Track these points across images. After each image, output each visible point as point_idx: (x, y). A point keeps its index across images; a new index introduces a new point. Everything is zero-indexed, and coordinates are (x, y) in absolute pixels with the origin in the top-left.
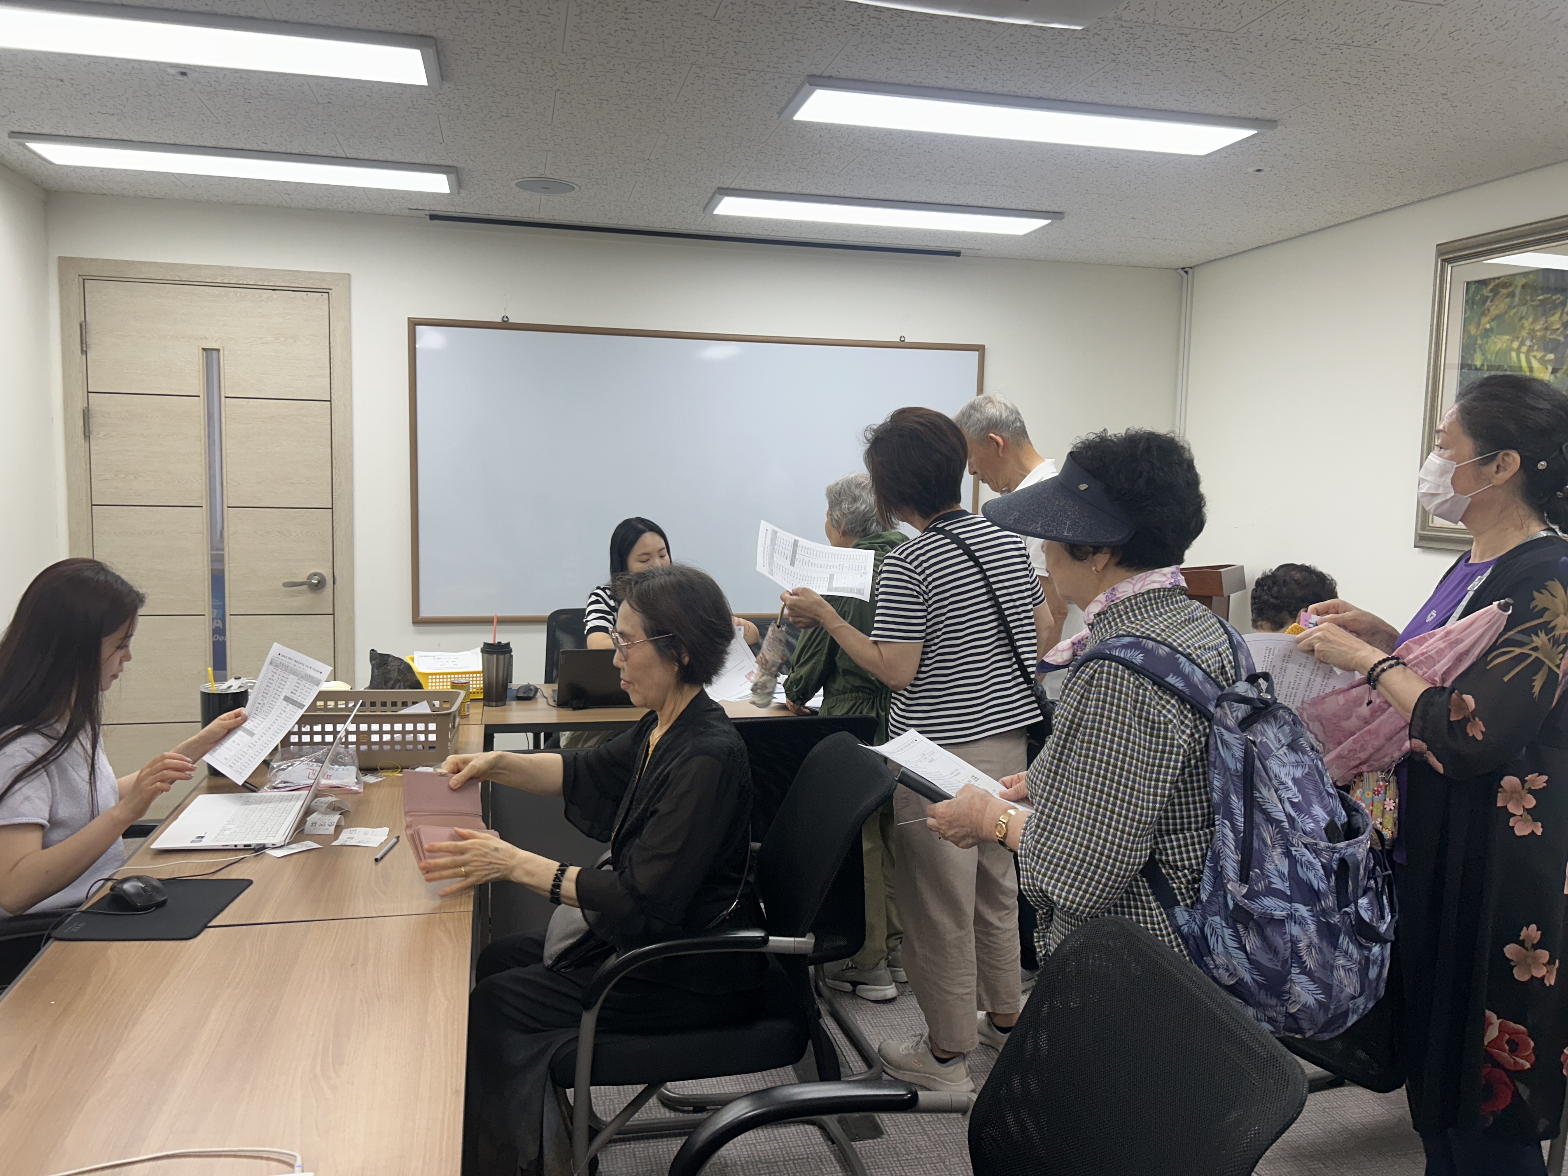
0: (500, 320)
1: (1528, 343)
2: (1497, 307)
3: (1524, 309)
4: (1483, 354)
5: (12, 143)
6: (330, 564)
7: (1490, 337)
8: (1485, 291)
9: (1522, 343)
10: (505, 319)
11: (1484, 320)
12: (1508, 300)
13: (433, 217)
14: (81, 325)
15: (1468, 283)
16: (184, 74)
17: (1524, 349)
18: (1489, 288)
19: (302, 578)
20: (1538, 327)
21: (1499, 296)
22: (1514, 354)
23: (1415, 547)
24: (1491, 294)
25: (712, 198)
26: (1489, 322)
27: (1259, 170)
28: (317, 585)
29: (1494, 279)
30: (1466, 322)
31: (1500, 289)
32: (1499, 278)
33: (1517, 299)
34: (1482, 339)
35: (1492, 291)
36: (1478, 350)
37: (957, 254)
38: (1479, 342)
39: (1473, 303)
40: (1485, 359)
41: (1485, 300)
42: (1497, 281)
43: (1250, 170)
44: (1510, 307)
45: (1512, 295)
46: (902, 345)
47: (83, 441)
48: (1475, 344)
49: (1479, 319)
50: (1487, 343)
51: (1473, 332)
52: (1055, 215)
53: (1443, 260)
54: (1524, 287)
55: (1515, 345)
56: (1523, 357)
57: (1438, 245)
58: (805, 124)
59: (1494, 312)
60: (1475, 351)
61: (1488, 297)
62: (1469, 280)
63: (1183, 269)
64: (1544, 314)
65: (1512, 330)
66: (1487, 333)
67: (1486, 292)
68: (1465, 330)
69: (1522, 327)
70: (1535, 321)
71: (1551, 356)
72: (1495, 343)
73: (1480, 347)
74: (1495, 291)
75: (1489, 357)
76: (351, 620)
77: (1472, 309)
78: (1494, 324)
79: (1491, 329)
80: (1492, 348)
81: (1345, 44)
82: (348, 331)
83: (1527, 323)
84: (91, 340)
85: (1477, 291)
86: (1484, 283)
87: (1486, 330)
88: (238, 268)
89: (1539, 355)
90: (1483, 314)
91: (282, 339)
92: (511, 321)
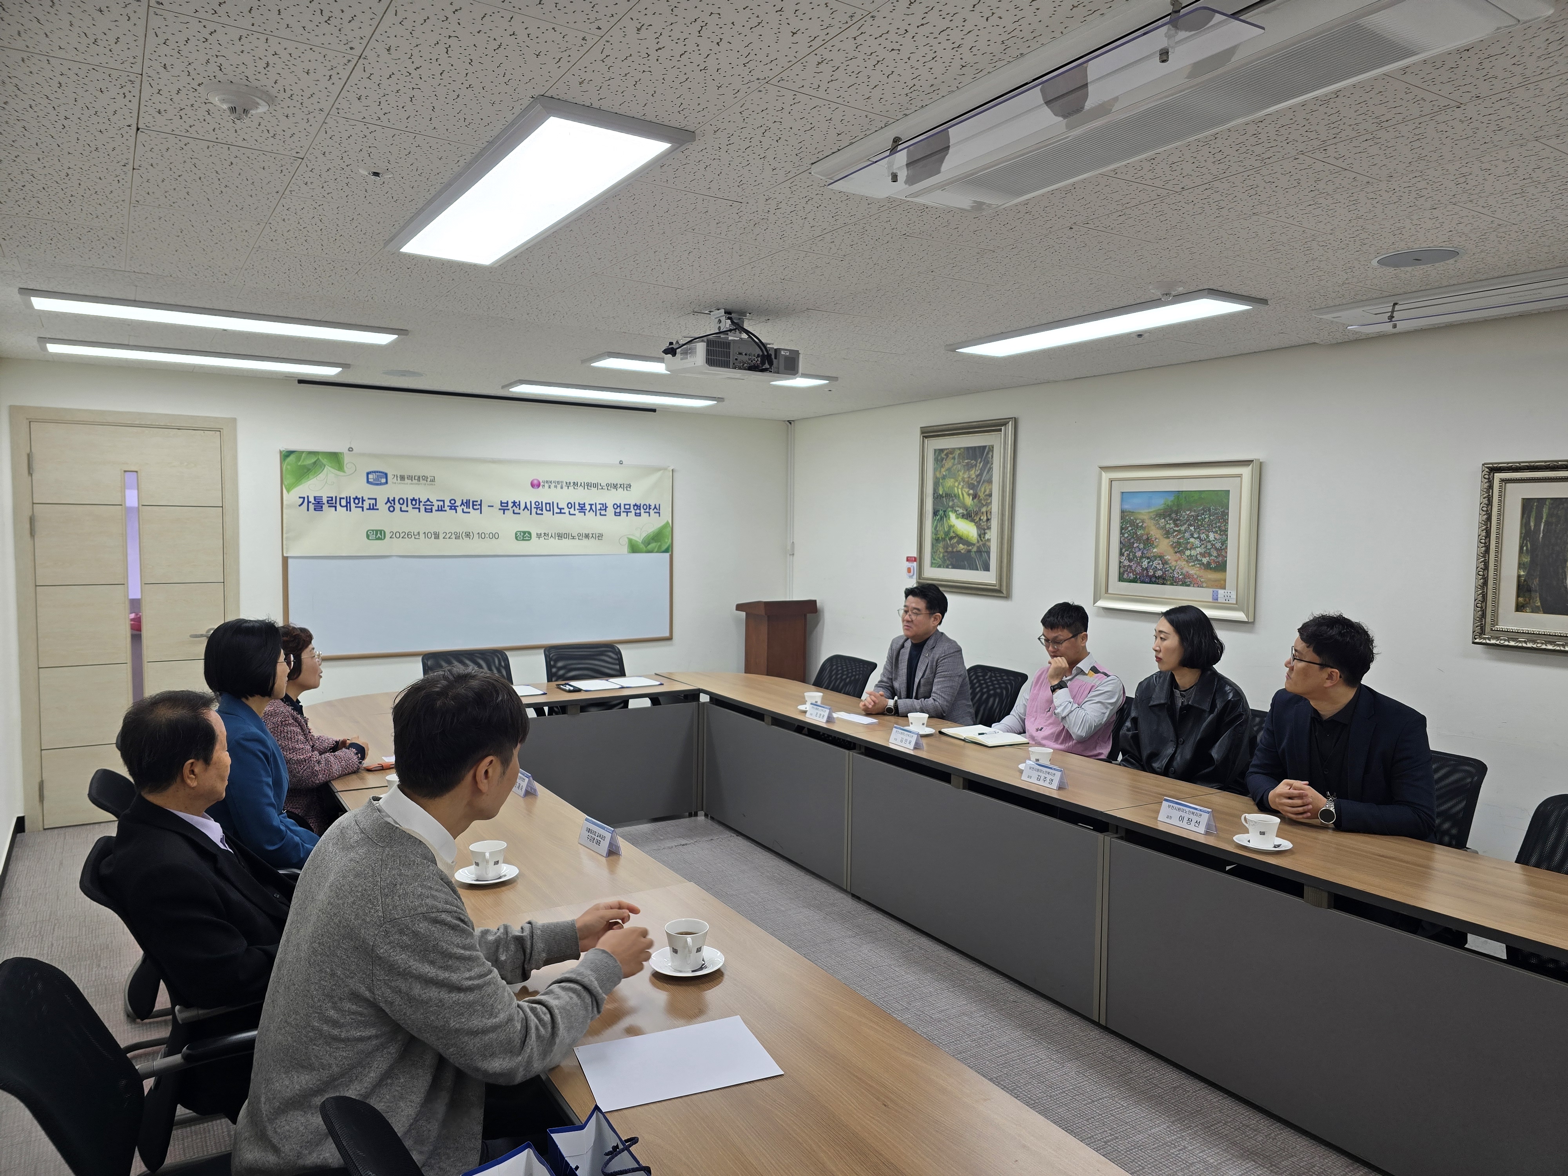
1: (962, 484)
2: (948, 464)
3: (959, 466)
4: (943, 488)
5: (37, 344)
7: (945, 479)
9: (959, 484)
11: (943, 470)
12: (952, 461)
13: (300, 382)
14: (28, 455)
15: (935, 450)
17: (960, 487)
18: (944, 453)
20: (966, 476)
21: (948, 459)
22: (956, 489)
24: (945, 458)
25: (510, 384)
26: (945, 471)
27: (830, 390)
29: (947, 450)
30: (935, 470)
31: (949, 456)
32: (949, 449)
33: (956, 461)
34: (942, 480)
35: (945, 455)
37: (654, 411)
39: (937, 461)
40: (944, 490)
41: (942, 459)
42: (948, 452)
44: (954, 465)
45: (954, 458)
47: (31, 541)
48: (939, 482)
49: (940, 469)
50: (944, 482)
51: (938, 476)
52: (719, 399)
53: (923, 436)
54: (959, 454)
55: (956, 484)
56: (960, 490)
57: (920, 428)
58: (597, 368)
59: (947, 466)
60: (939, 486)
62: (934, 447)
63: (789, 421)
64: (968, 470)
65: (955, 477)
66: (944, 477)
67: (943, 455)
68: (934, 474)
69: (959, 475)
70: (964, 473)
71: (971, 492)
72: (947, 482)
73: (941, 483)
74: (947, 455)
77: (937, 463)
78: (947, 472)
79: (946, 475)
80: (946, 485)
83: (961, 474)
84: (37, 465)
85: (939, 455)
86: (942, 450)
87: (943, 475)
88: (154, 414)
89: (967, 490)
90: (942, 467)
91: (186, 464)
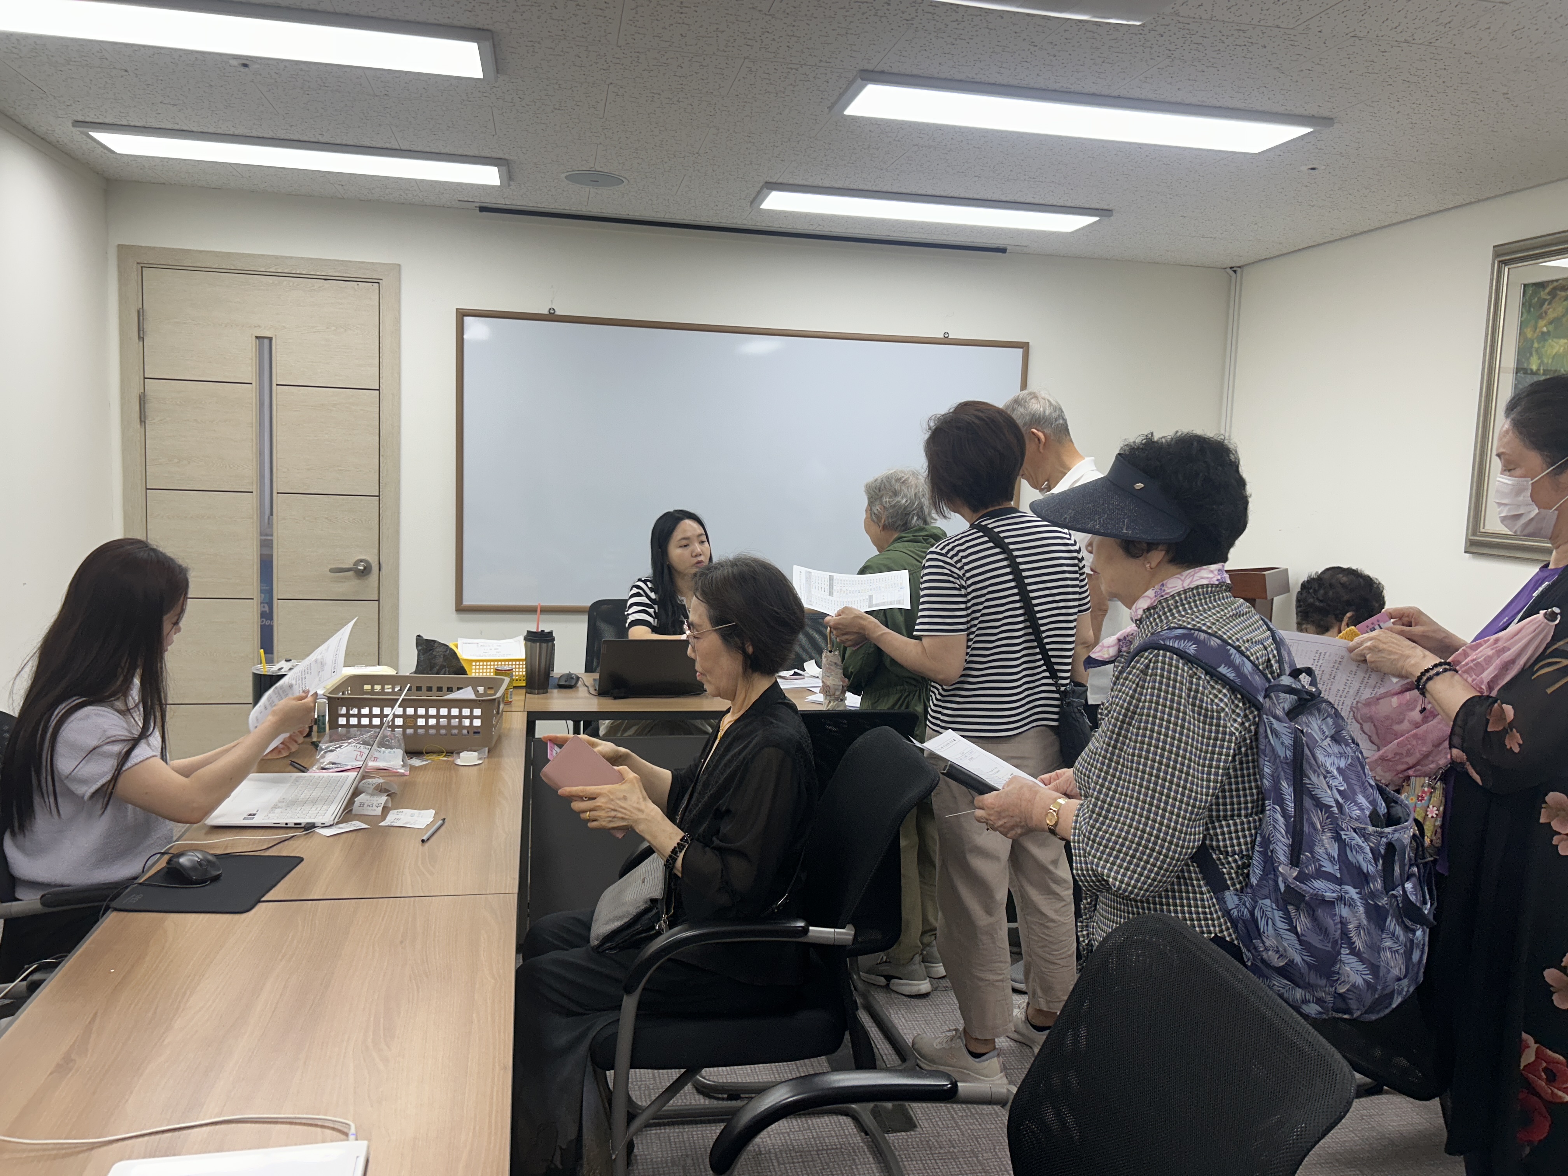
0: (546, 312)
2: (1555, 311)
4: (1539, 358)
5: (76, 131)
6: (377, 551)
7: (1547, 340)
8: (1542, 293)
10: (552, 311)
11: (1541, 323)
12: (1565, 303)
13: (483, 209)
14: (138, 312)
15: (1525, 285)
16: (245, 65)
18: (1547, 290)
19: (349, 564)
21: (1557, 299)
23: (1466, 552)
24: (1548, 297)
25: (759, 193)
26: (1545, 326)
27: (1313, 169)
28: (363, 571)
29: (1552, 281)
30: (1522, 325)
31: (1559, 292)
32: (1557, 281)
34: (1539, 343)
35: (1549, 294)
36: (1534, 353)
37: (1003, 250)
38: (1536, 345)
39: (1530, 306)
40: (1542, 362)
41: (1542, 303)
42: (1555, 284)
43: (1304, 168)
46: (946, 341)
47: (139, 426)
48: (1532, 347)
49: (1536, 322)
50: (1543, 347)
51: (1529, 335)
52: (1103, 212)
53: (1500, 262)
57: (1494, 247)
58: (854, 119)
59: (1551, 315)
60: (1531, 354)
61: (1545, 300)
62: (1526, 282)
63: (1231, 268)
66: (1544, 337)
67: (1544, 294)
68: (1521, 333)
72: (1552, 347)
73: (1537, 351)
74: (1553, 294)
75: (1546, 361)
76: (396, 607)
77: (1529, 311)
78: (1551, 328)
79: (1549, 332)
80: (1549, 352)
81: (1406, 41)
82: (397, 321)
84: (148, 327)
85: (1535, 293)
86: (1541, 285)
87: (1543, 333)
88: (292, 258)
90: (1541, 317)
91: (333, 328)
92: (557, 313)
